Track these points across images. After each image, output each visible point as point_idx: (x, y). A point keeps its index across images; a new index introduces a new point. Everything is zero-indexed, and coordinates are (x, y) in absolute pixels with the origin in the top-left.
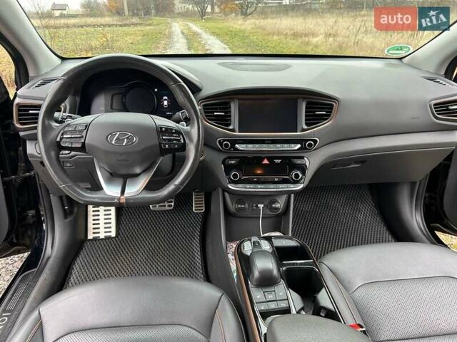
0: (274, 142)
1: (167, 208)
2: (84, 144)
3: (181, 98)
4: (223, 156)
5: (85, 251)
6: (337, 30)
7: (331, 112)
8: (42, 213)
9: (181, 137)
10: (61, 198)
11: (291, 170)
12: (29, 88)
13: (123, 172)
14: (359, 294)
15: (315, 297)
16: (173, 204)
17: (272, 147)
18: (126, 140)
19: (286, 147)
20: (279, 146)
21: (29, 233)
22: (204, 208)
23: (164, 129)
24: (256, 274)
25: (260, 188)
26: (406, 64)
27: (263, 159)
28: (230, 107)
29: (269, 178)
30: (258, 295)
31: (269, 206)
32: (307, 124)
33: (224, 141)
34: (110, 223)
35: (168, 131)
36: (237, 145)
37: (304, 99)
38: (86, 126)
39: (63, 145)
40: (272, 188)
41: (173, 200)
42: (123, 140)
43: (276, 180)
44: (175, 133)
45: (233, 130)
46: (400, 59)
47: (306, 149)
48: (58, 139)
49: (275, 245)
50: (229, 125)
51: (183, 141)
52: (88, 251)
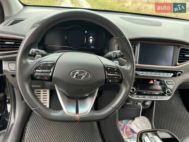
2: (51, 77)
9: (120, 75)
17: (158, 75)
19: (165, 75)
20: (161, 74)
23: (109, 68)
25: (147, 98)
27: (151, 81)
31: (143, 104)
32: (179, 62)
38: (54, 64)
40: (154, 98)
44: (116, 71)
47: (176, 76)
51: (121, 78)
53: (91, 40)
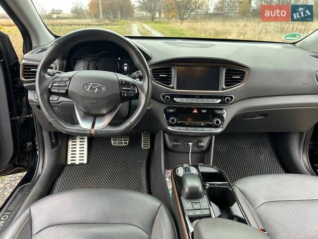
0: (202, 97)
1: (123, 145)
2: (67, 91)
3: (137, 61)
4: (165, 106)
5: (65, 173)
6: (246, 31)
7: (243, 77)
8: (36, 143)
9: (136, 89)
10: (50, 133)
11: (213, 118)
12: (32, 53)
13: (94, 112)
14: (262, 210)
15: (230, 209)
16: (128, 142)
17: (200, 101)
18: (97, 89)
19: (210, 101)
20: (205, 100)
21: (27, 158)
22: (149, 146)
23: (124, 83)
24: (187, 190)
25: (191, 130)
26: (298, 47)
27: (193, 109)
28: (171, 72)
29: (197, 123)
30: (187, 205)
31: (196, 145)
32: (226, 85)
33: (166, 95)
34: (83, 154)
35: (127, 84)
36: (175, 99)
37: (224, 67)
38: (70, 78)
39: (53, 91)
40: (199, 130)
41: (128, 139)
42: (95, 89)
43: (202, 124)
44: (131, 86)
45: (173, 88)
46: (294, 43)
47: (225, 103)
48: (50, 87)
49: (200, 171)
50: (170, 84)
51: (137, 92)
52: (67, 173)
53: (126, 68)
